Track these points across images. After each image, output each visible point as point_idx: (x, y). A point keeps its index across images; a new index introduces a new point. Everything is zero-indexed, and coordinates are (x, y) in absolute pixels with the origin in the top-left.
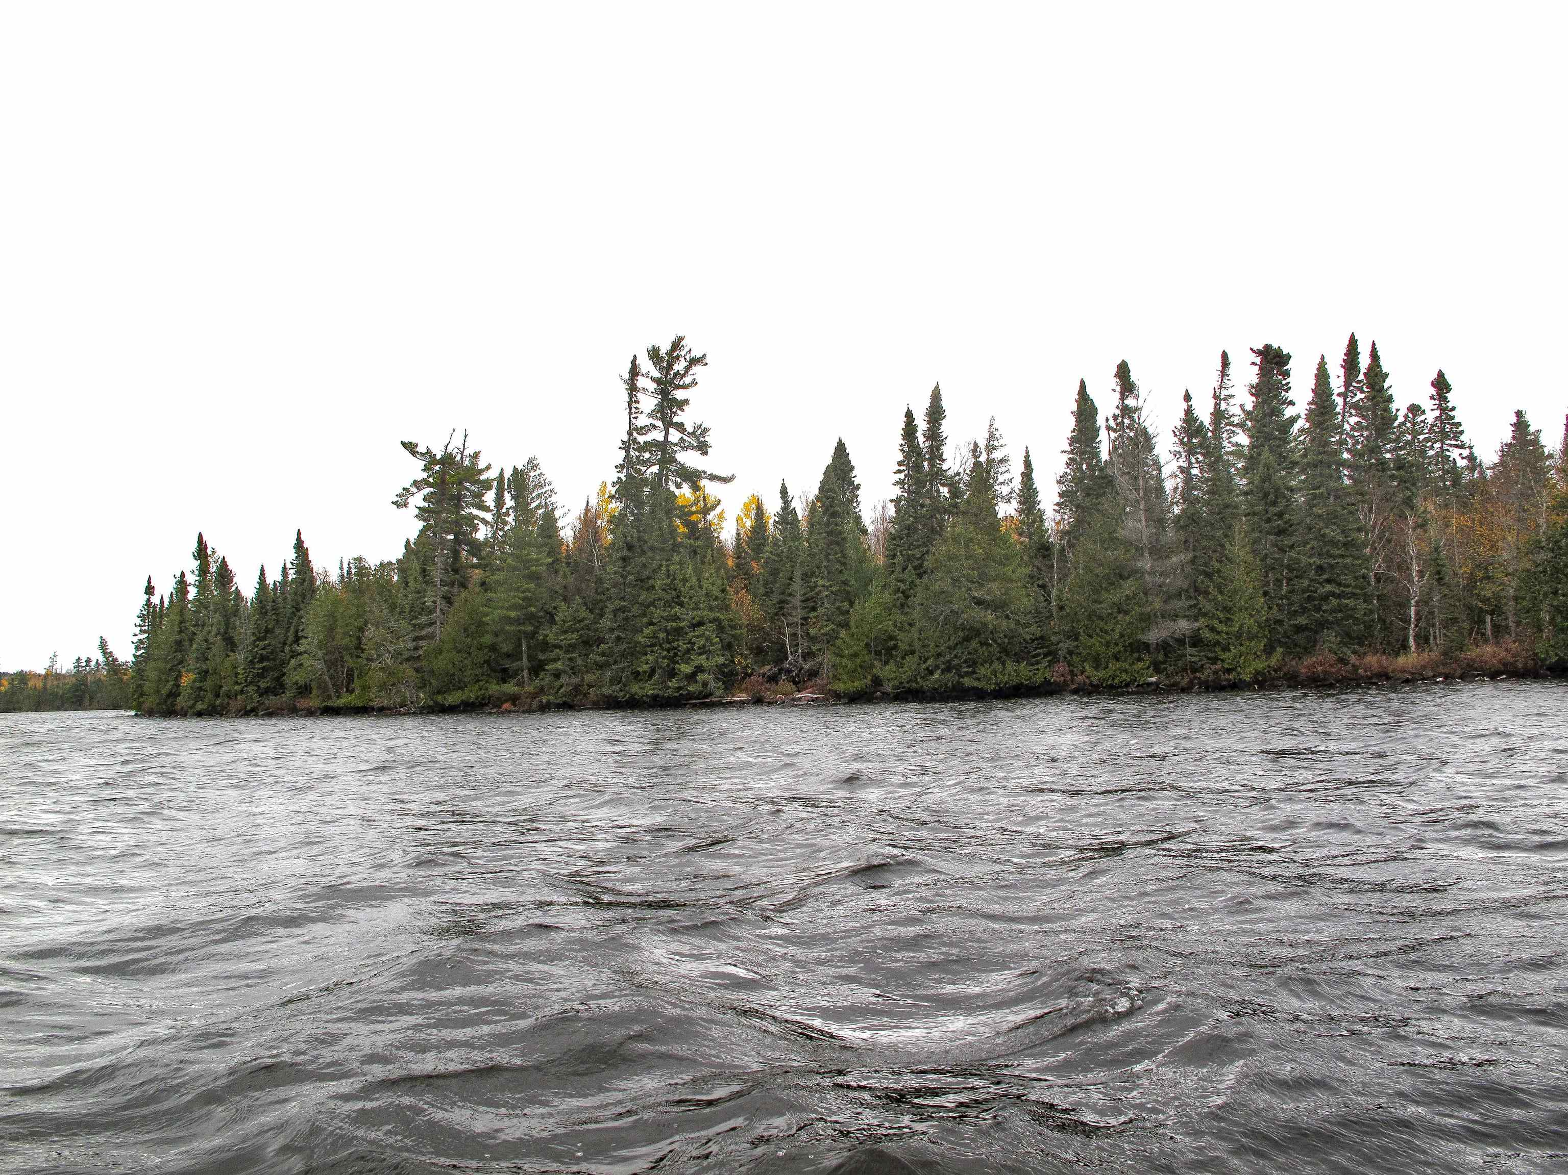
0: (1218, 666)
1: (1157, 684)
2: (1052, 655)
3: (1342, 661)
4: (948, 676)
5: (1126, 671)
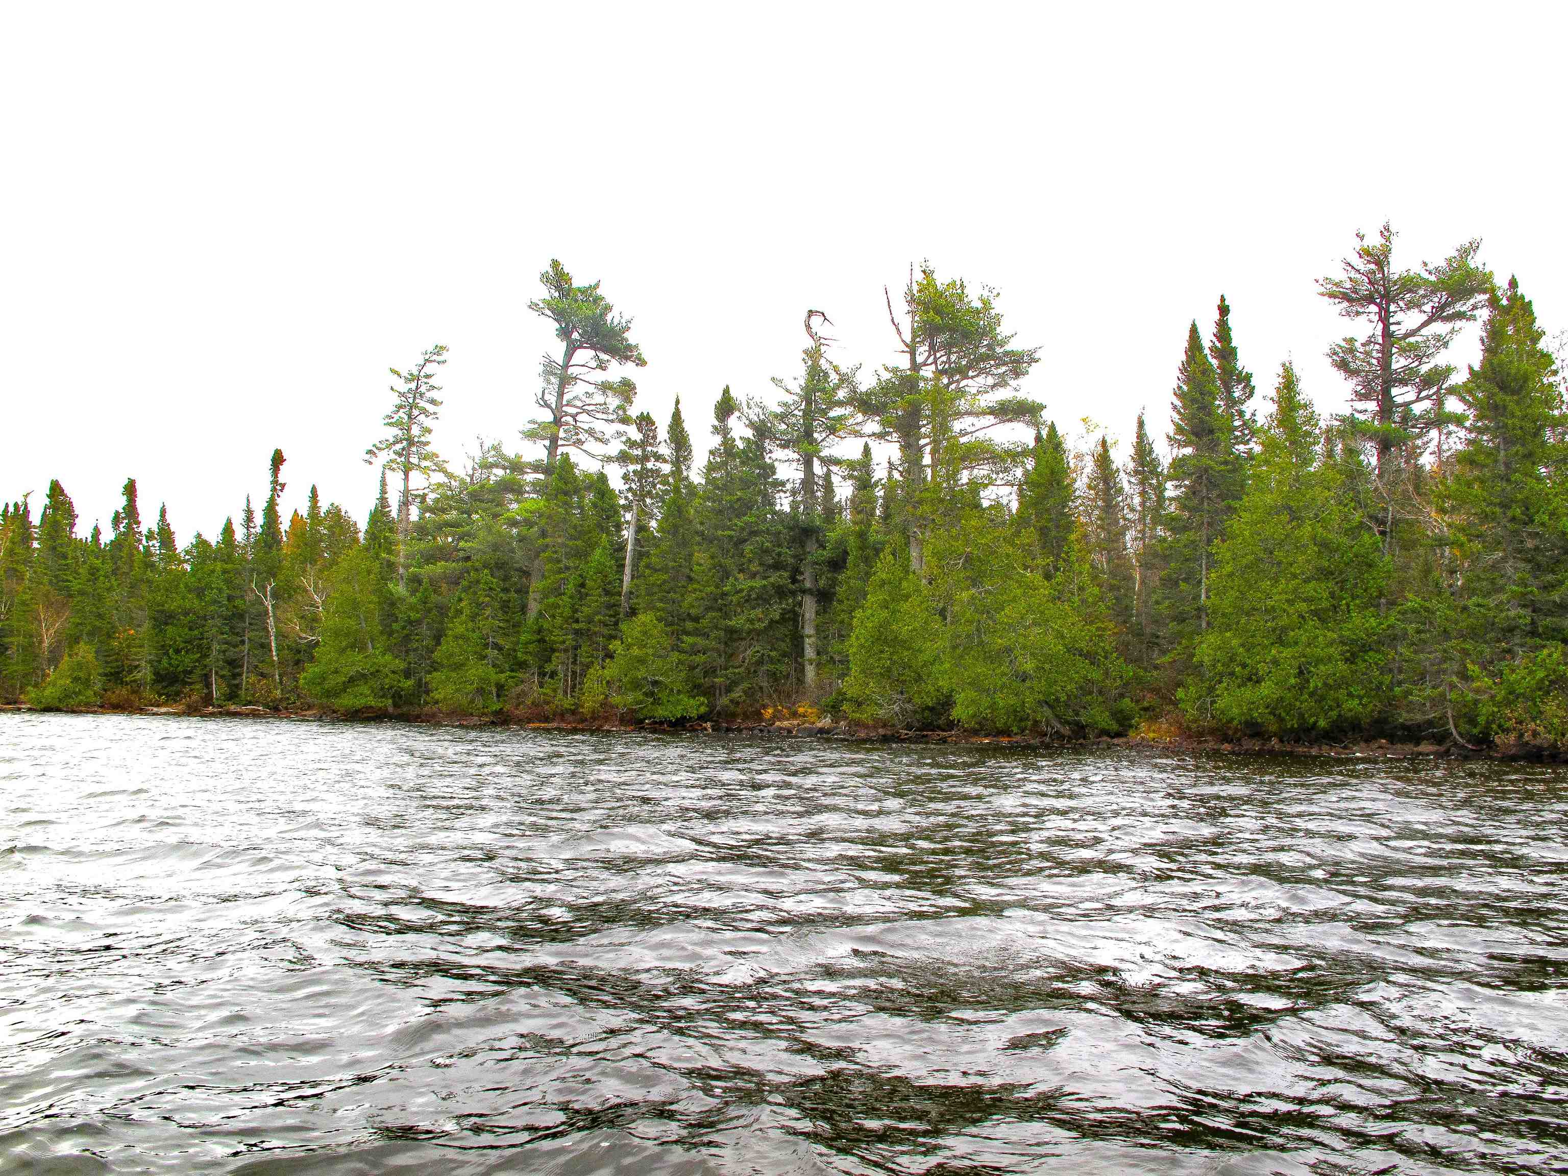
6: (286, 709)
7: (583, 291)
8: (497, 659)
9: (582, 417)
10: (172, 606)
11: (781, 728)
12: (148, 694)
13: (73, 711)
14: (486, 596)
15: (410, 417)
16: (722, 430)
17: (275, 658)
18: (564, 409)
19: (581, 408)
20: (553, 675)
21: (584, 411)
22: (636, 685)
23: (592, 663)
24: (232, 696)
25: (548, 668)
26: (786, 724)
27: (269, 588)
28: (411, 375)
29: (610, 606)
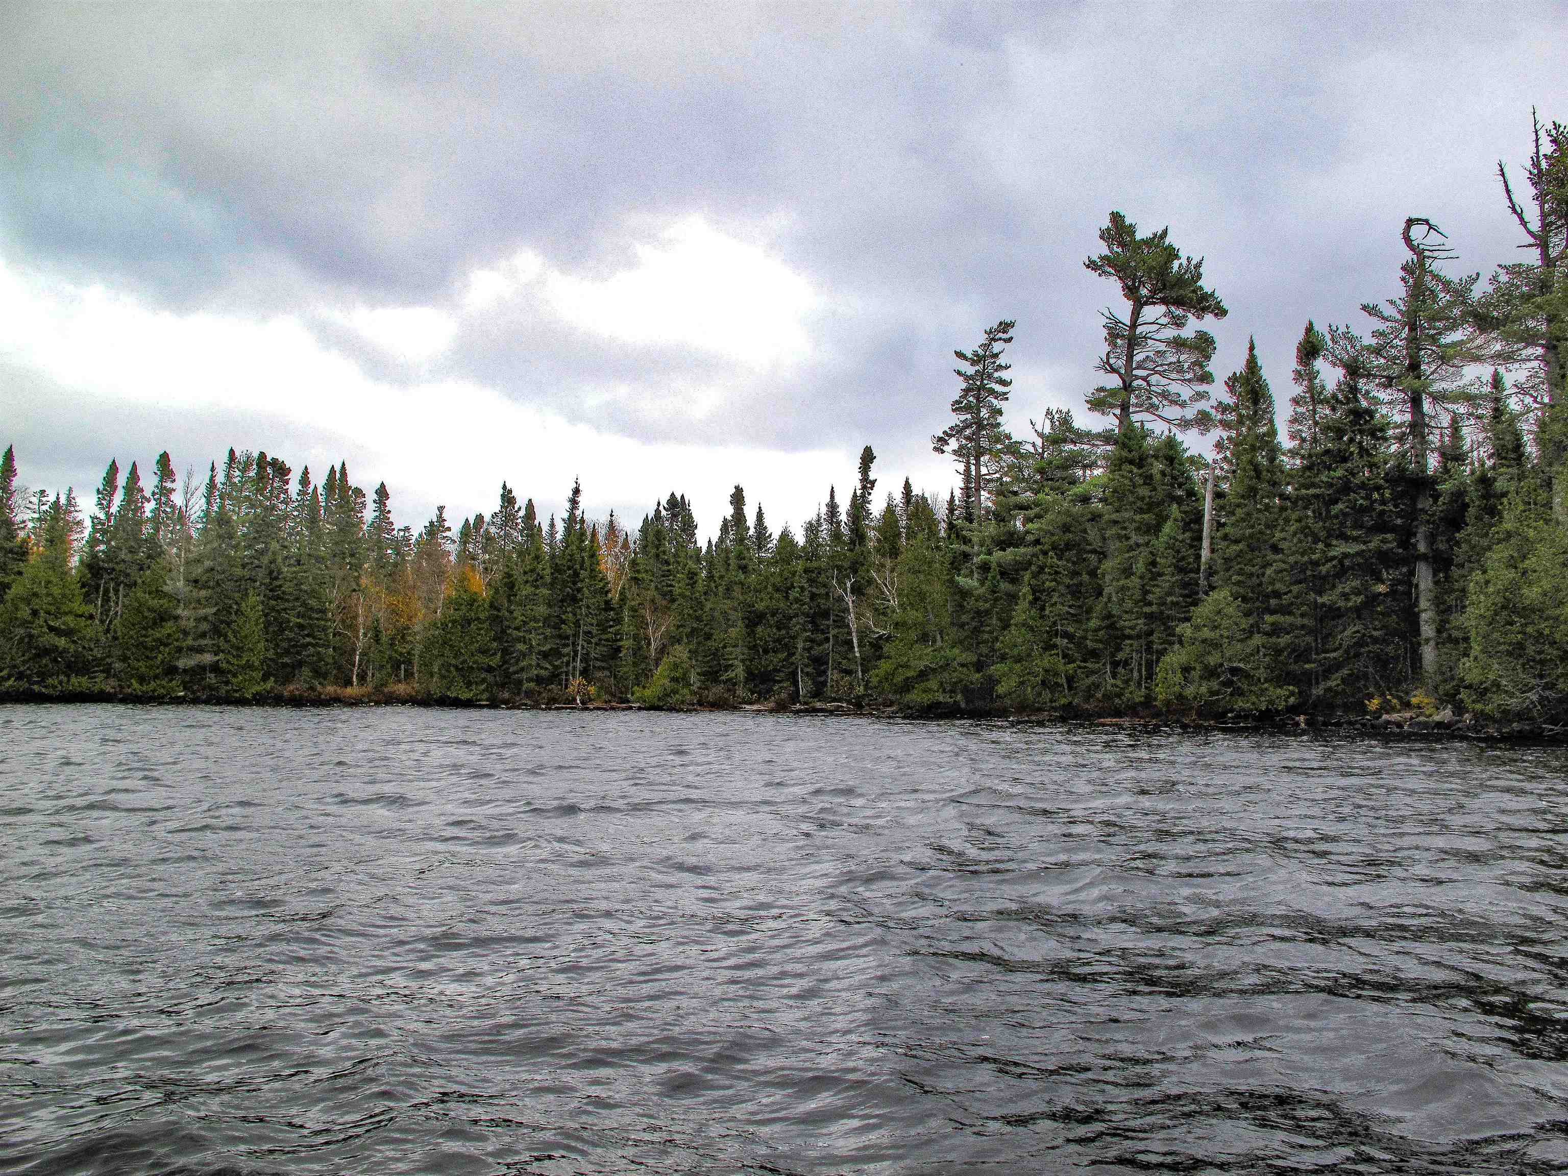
0: (229, 688)
1: (184, 697)
2: (108, 671)
3: (312, 689)
4: (21, 683)
5: (164, 687)
6: (869, 705)
7: (1147, 242)
8: (1068, 649)
9: (1154, 379)
10: (760, 606)
11: (1389, 722)
12: (740, 692)
13: (672, 709)
14: (1052, 581)
15: (978, 399)
16: (1306, 374)
17: (857, 655)
18: (1135, 372)
19: (1153, 369)
20: (1126, 663)
21: (1156, 372)
22: (1211, 673)
23: (1166, 649)
24: (817, 694)
25: (1120, 656)
26: (1395, 717)
27: (849, 585)
28: (977, 355)
29: (1185, 585)
